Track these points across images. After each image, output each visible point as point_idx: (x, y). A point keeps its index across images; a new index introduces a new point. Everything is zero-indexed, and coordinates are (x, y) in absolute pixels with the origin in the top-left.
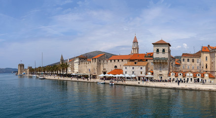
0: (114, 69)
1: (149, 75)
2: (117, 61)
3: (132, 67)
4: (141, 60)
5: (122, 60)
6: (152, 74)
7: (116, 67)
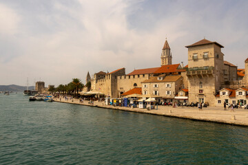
0: (133, 87)
1: (181, 96)
2: (136, 76)
3: (154, 85)
4: (171, 73)
5: (144, 75)
6: (187, 94)
7: (135, 85)
